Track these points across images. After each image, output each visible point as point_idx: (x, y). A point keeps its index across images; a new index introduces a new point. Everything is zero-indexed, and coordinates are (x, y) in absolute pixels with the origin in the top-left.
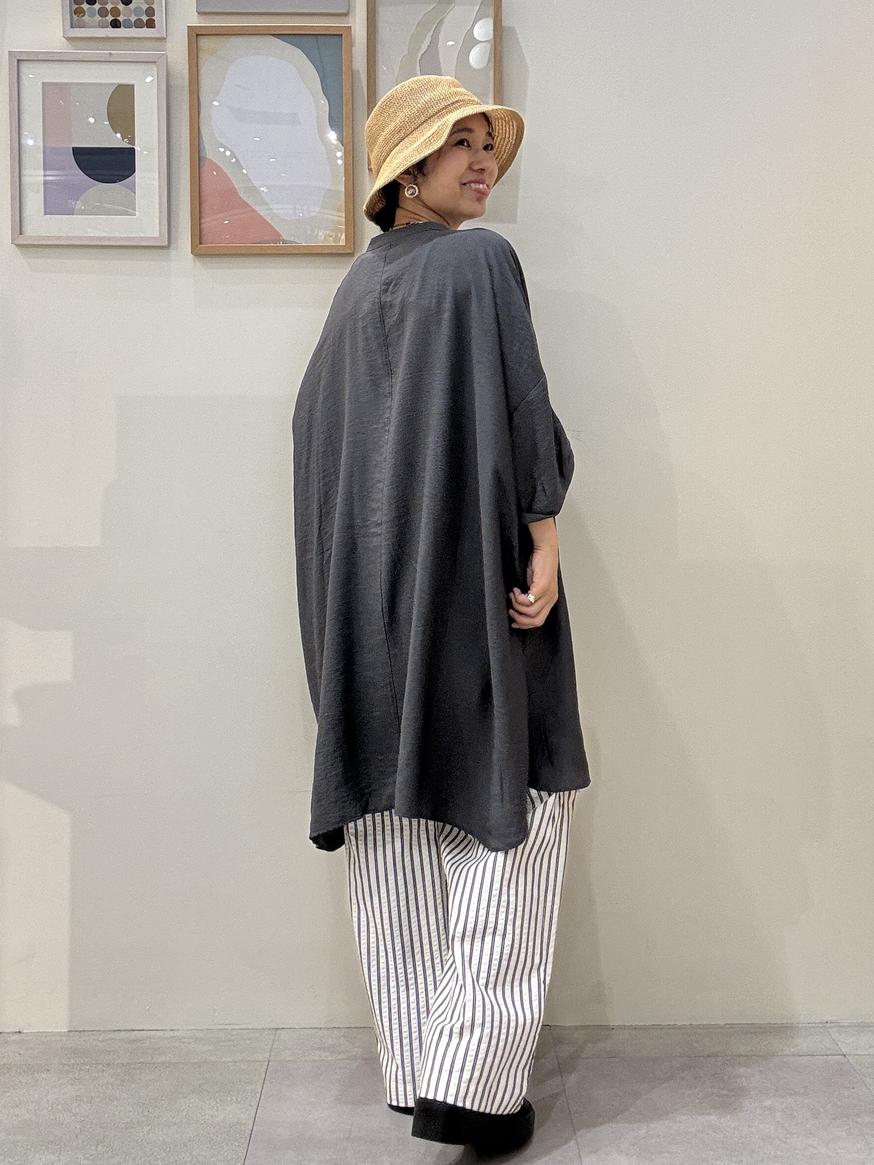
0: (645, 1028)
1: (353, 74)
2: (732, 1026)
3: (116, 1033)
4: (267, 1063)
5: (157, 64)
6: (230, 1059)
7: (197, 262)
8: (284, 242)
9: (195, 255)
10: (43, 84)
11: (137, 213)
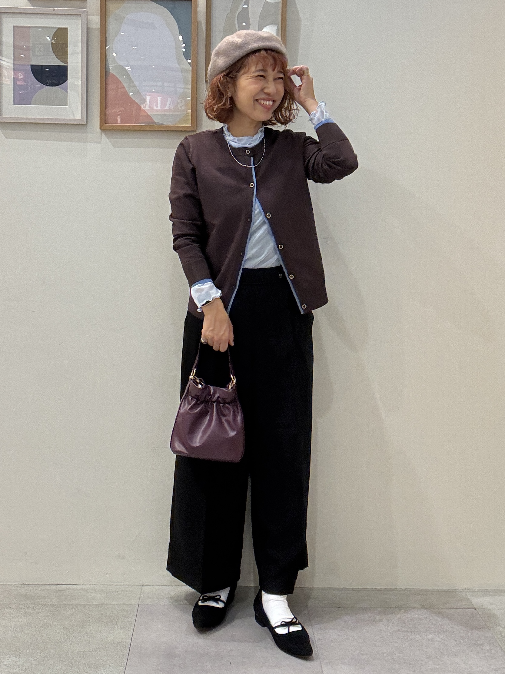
0: (358, 590)
1: (198, 23)
2: (410, 590)
3: (48, 586)
4: (138, 606)
5: (81, 15)
6: (115, 603)
7: (103, 134)
8: (155, 123)
9: (101, 130)
10: (14, 27)
11: (68, 105)
